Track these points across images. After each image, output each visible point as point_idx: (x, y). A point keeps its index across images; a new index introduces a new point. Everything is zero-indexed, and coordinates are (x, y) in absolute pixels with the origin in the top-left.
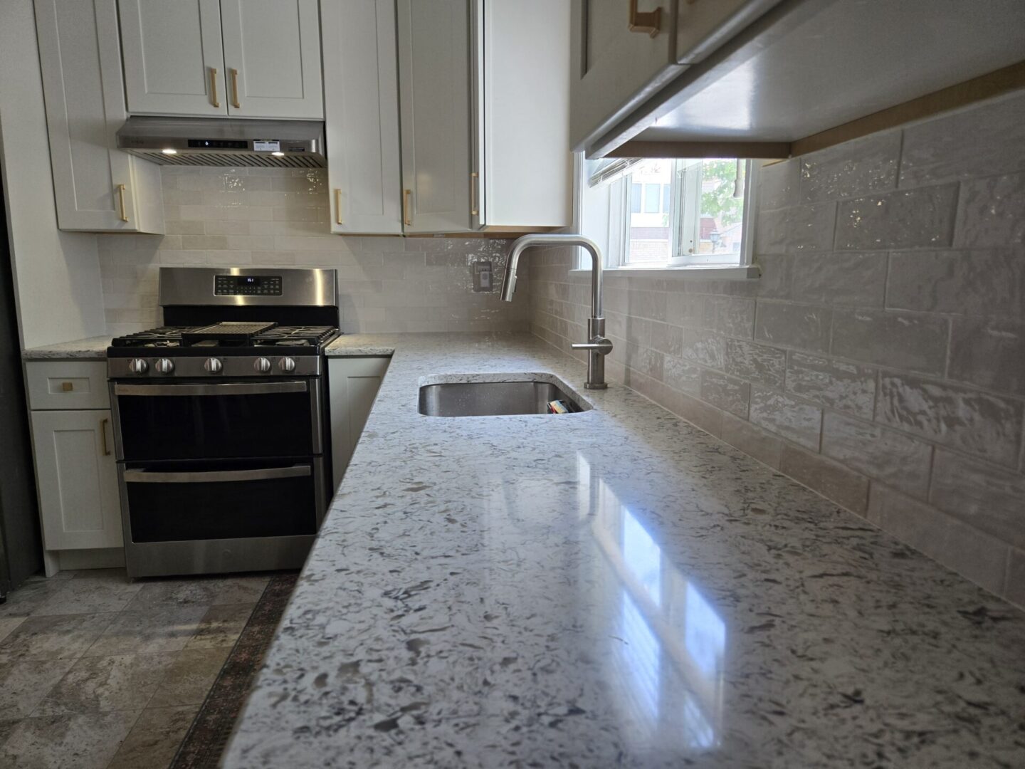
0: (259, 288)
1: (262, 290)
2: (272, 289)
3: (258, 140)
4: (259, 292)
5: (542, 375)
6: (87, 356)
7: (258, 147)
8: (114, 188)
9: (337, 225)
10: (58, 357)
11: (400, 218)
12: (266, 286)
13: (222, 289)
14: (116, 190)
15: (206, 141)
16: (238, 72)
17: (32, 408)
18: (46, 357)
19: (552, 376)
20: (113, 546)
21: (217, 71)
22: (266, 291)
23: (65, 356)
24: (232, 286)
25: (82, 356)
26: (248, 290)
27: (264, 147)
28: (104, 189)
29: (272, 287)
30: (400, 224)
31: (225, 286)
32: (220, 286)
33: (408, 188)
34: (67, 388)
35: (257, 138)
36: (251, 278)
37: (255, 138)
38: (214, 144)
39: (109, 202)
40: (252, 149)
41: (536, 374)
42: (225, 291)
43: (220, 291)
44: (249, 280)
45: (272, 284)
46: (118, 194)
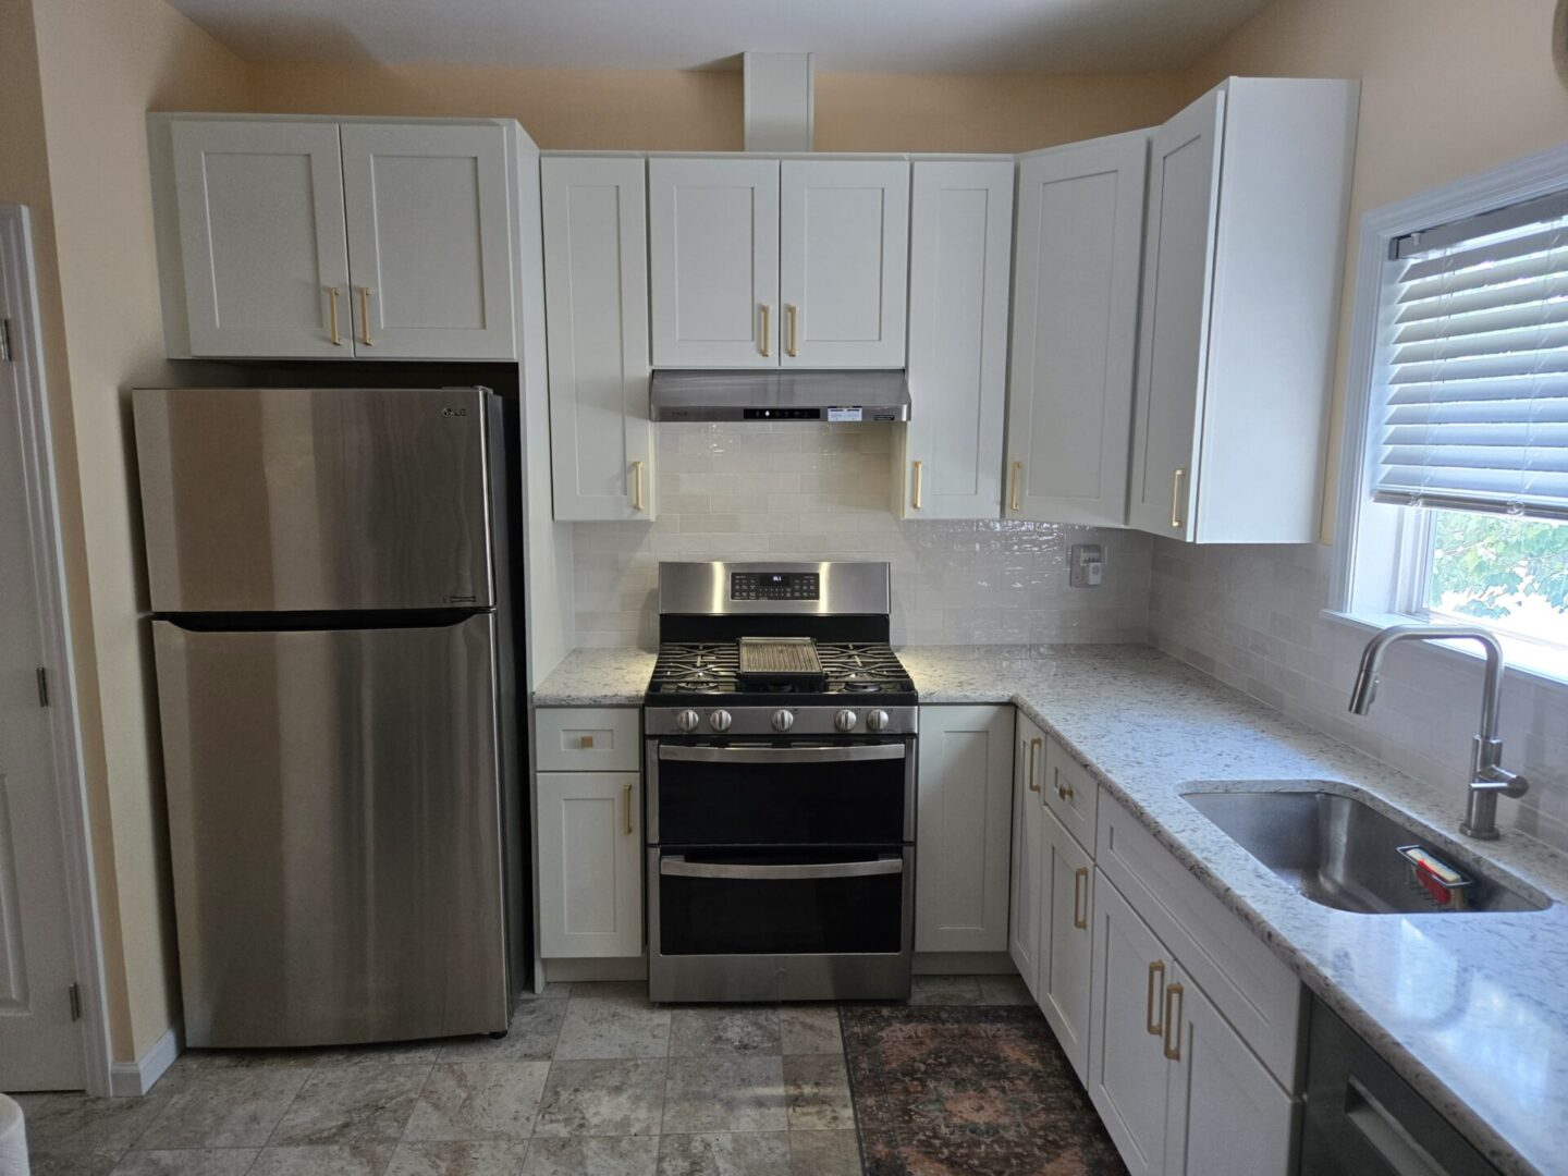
0: (789, 590)
1: (792, 593)
2: (805, 591)
3: (833, 408)
4: (789, 595)
5: (1335, 785)
6: (615, 702)
7: (833, 416)
8: (628, 465)
9: (912, 509)
10: (579, 703)
11: (999, 499)
12: (797, 587)
13: (741, 591)
14: (629, 469)
15: (765, 410)
16: (797, 309)
17: (539, 768)
18: (564, 703)
19: (1357, 790)
20: (626, 954)
21: (771, 309)
22: (797, 594)
23: (587, 702)
24: (753, 587)
25: (608, 702)
26: (774, 592)
27: (840, 416)
28: (616, 468)
29: (805, 588)
30: (998, 507)
31: (744, 587)
32: (738, 587)
33: (1017, 460)
34: (586, 743)
35: (834, 405)
36: (778, 575)
37: (827, 405)
38: (777, 413)
39: (619, 484)
40: (826, 419)
41: (1323, 782)
42: (744, 594)
43: (737, 594)
44: (775, 579)
45: (805, 584)
46: (634, 473)
